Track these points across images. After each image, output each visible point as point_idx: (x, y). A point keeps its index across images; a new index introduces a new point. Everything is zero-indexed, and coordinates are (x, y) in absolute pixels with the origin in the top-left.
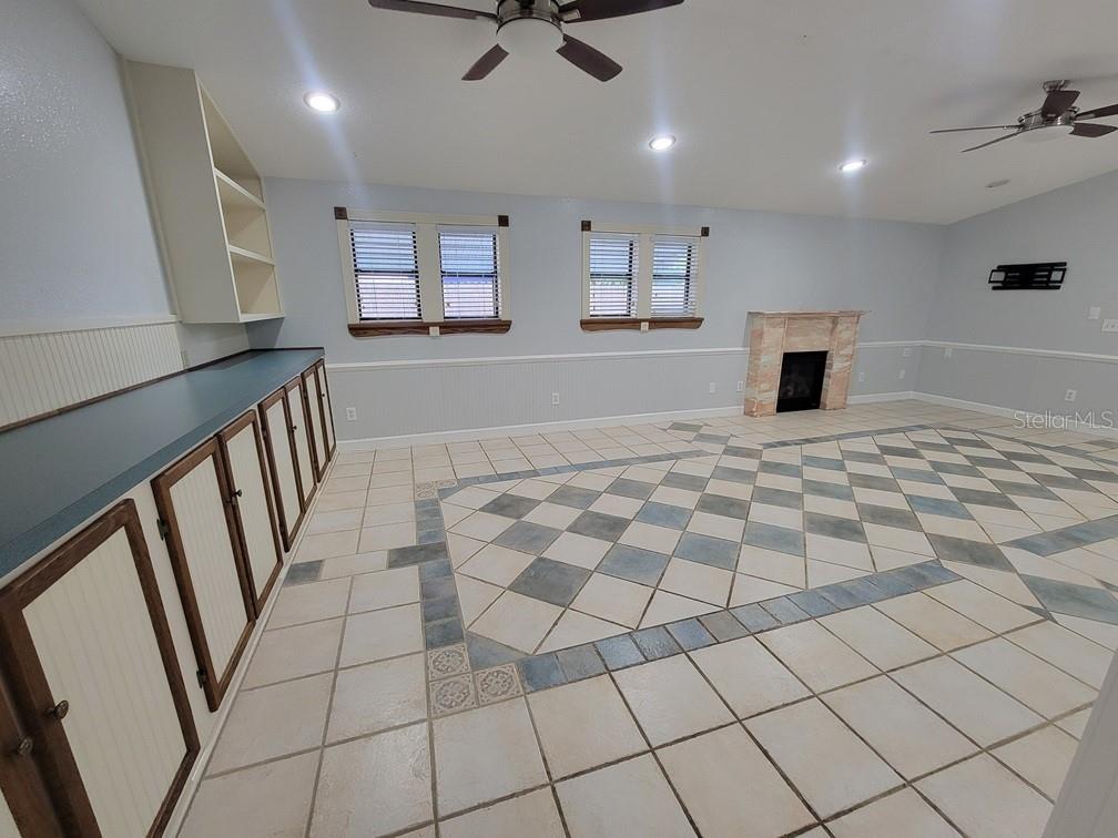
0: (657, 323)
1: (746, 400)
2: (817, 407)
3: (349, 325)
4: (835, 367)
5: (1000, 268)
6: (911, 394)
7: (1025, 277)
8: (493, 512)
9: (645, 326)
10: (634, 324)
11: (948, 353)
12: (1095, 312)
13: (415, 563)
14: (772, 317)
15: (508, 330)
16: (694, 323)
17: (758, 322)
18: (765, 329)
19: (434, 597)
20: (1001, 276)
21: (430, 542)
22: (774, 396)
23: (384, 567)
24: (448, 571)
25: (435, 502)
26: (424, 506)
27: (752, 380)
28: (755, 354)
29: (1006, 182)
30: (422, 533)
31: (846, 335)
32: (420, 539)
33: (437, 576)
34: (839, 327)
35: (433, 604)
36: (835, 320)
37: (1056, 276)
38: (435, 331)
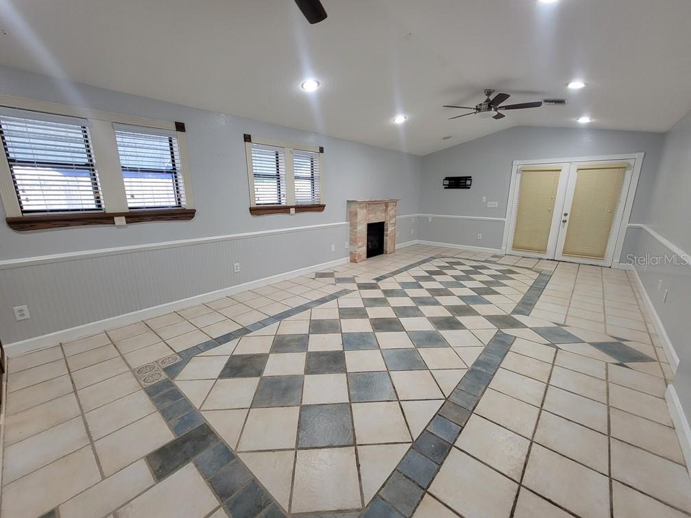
0: (301, 208)
1: (351, 253)
2: (382, 253)
3: (7, 219)
4: (389, 230)
5: (447, 179)
6: (416, 242)
7: (457, 183)
8: (234, 376)
9: (293, 210)
10: (286, 209)
11: (430, 219)
12: (484, 198)
13: (186, 460)
14: (360, 203)
15: (193, 217)
16: (319, 208)
17: (353, 207)
18: (358, 210)
19: (233, 492)
20: (447, 182)
21: (189, 429)
22: (364, 249)
23: (152, 481)
24: (228, 455)
25: (168, 383)
26: (158, 392)
27: (353, 241)
28: (353, 225)
29: (450, 137)
30: (175, 422)
31: (391, 213)
32: (175, 430)
33: (222, 465)
34: (389, 208)
35: (236, 502)
36: (387, 205)
37: (468, 182)
38: (120, 221)
